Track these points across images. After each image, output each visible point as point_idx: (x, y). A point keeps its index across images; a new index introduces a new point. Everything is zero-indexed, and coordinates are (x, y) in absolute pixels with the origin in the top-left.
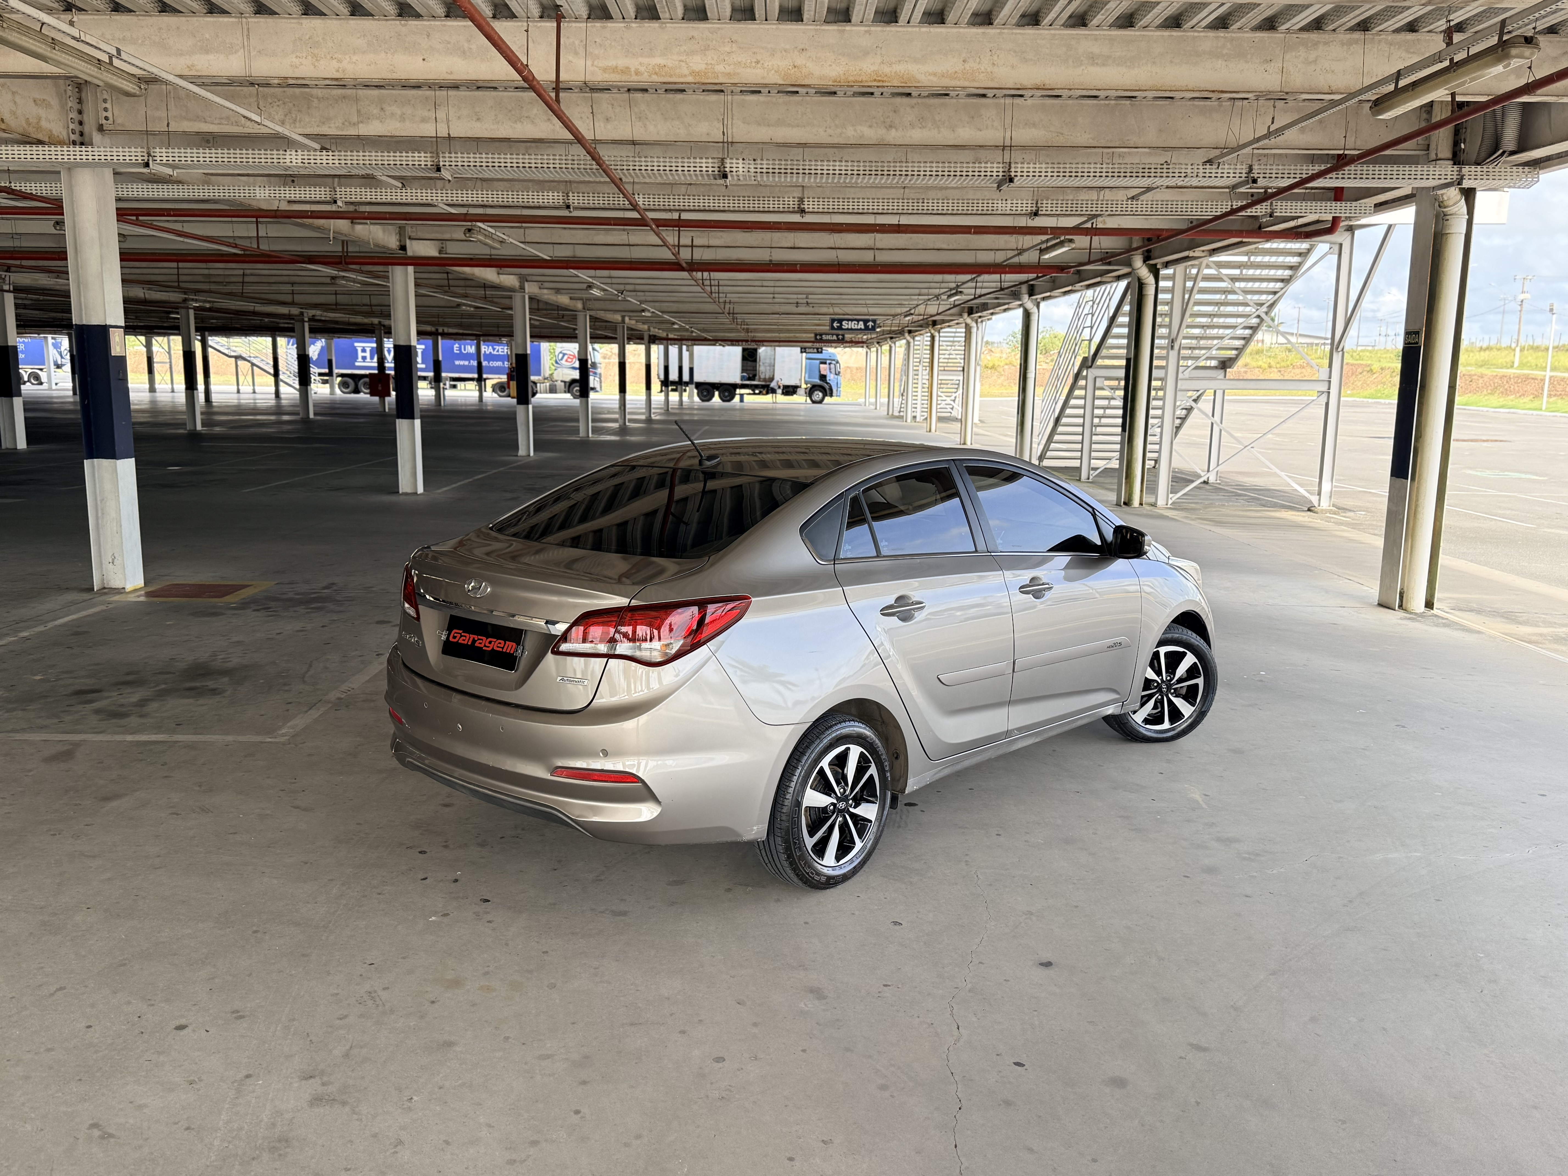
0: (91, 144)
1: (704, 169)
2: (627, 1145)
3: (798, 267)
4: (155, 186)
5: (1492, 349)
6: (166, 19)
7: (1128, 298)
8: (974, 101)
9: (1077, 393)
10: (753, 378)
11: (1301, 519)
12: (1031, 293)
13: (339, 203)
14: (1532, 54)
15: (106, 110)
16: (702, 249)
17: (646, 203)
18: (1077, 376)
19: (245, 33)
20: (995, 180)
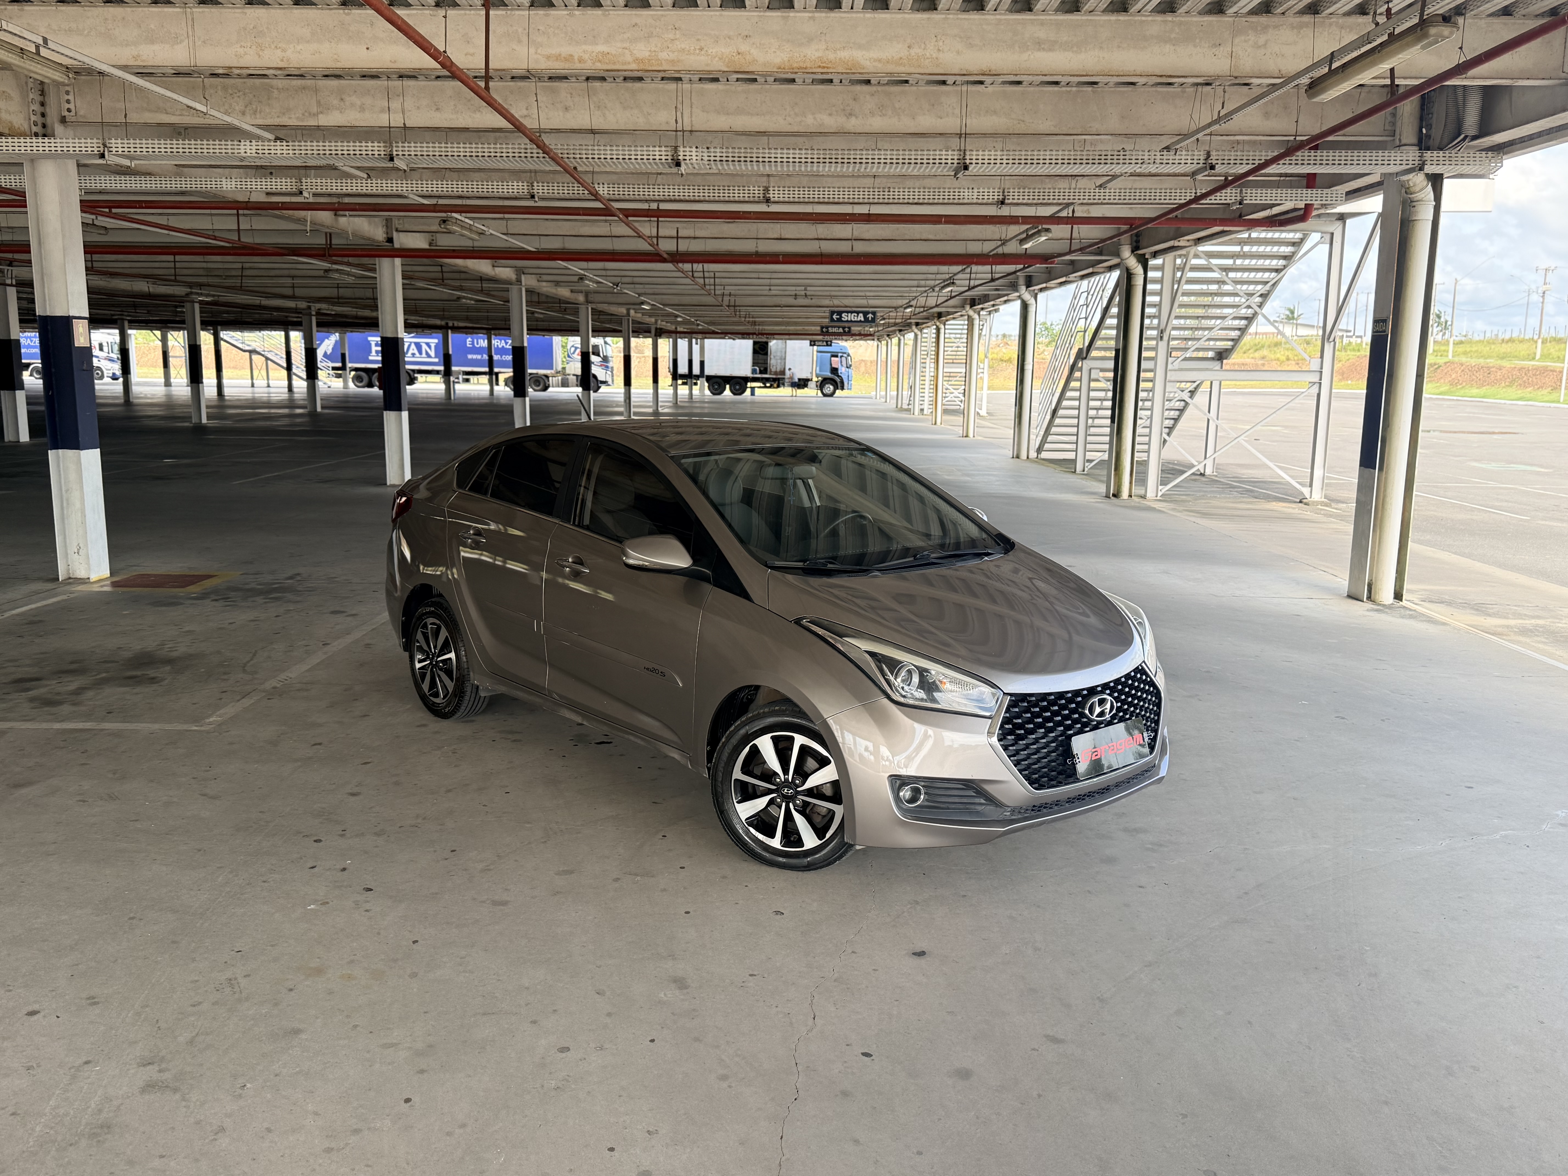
0: (53, 135)
1: (657, 157)
2: (449, 1134)
3: (781, 258)
5: (1514, 341)
6: (111, 9)
7: (1119, 289)
8: (935, 88)
9: (1073, 384)
10: (764, 371)
11: (1290, 510)
12: (1029, 284)
13: (305, 194)
14: (1451, 33)
15: (68, 101)
16: (688, 240)
17: (611, 193)
18: (1073, 368)
19: (190, 23)
20: (951, 167)
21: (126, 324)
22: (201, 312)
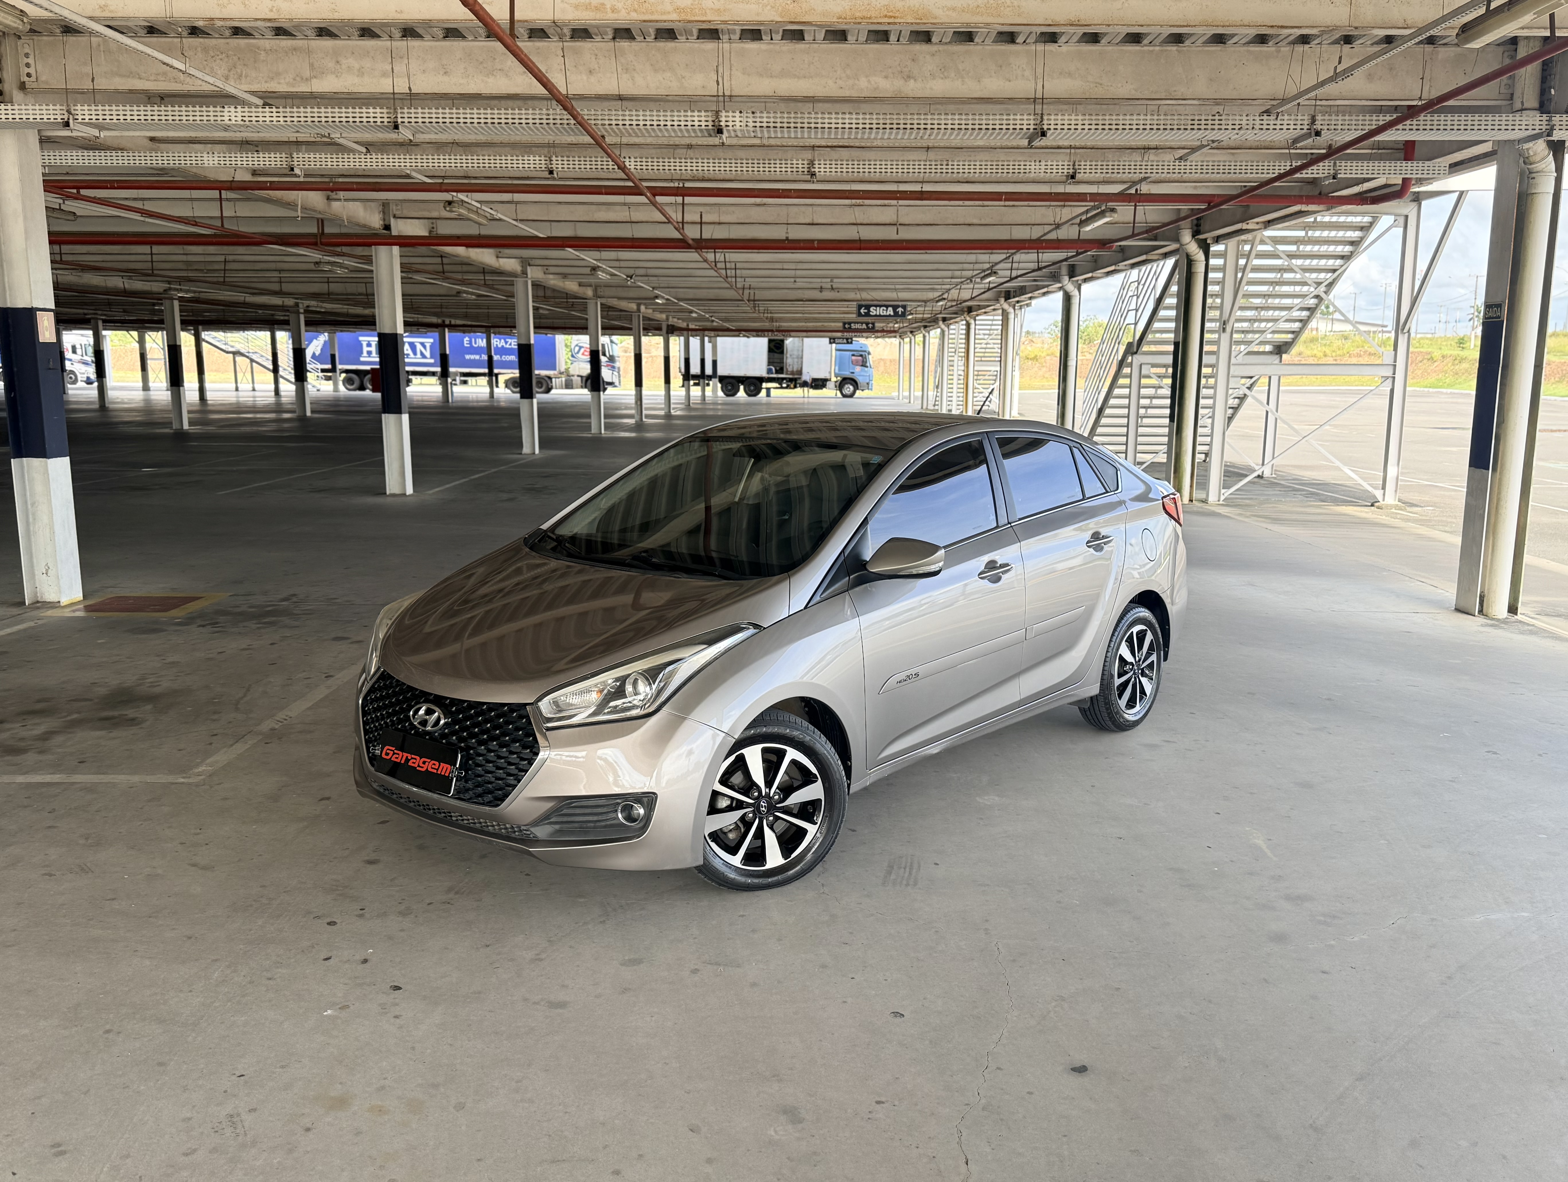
0: (12, 102)
1: (696, 123)
3: (816, 244)
4: (91, 153)
7: (1176, 277)
9: (1121, 381)
10: (780, 370)
11: (1363, 515)
12: (1072, 274)
13: (296, 172)
15: (28, 65)
16: (712, 226)
17: (639, 169)
18: (1121, 364)
20: (1026, 134)
21: (100, 323)
22: (181, 311)
